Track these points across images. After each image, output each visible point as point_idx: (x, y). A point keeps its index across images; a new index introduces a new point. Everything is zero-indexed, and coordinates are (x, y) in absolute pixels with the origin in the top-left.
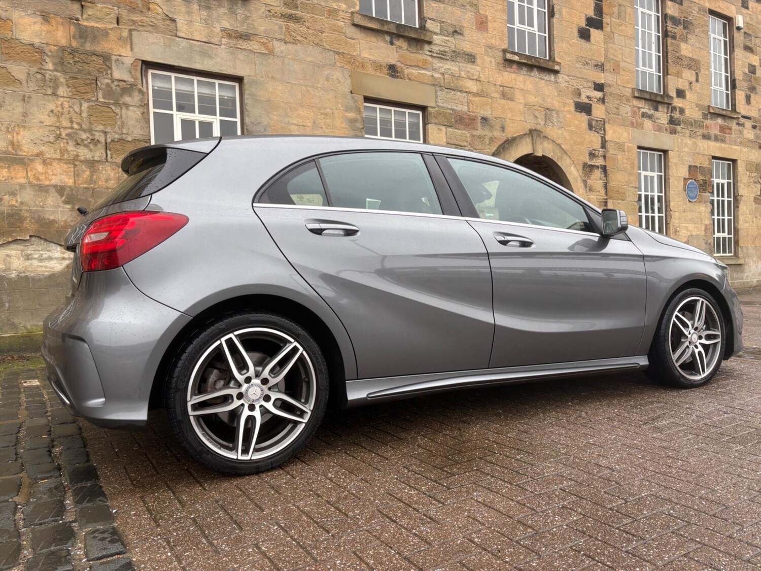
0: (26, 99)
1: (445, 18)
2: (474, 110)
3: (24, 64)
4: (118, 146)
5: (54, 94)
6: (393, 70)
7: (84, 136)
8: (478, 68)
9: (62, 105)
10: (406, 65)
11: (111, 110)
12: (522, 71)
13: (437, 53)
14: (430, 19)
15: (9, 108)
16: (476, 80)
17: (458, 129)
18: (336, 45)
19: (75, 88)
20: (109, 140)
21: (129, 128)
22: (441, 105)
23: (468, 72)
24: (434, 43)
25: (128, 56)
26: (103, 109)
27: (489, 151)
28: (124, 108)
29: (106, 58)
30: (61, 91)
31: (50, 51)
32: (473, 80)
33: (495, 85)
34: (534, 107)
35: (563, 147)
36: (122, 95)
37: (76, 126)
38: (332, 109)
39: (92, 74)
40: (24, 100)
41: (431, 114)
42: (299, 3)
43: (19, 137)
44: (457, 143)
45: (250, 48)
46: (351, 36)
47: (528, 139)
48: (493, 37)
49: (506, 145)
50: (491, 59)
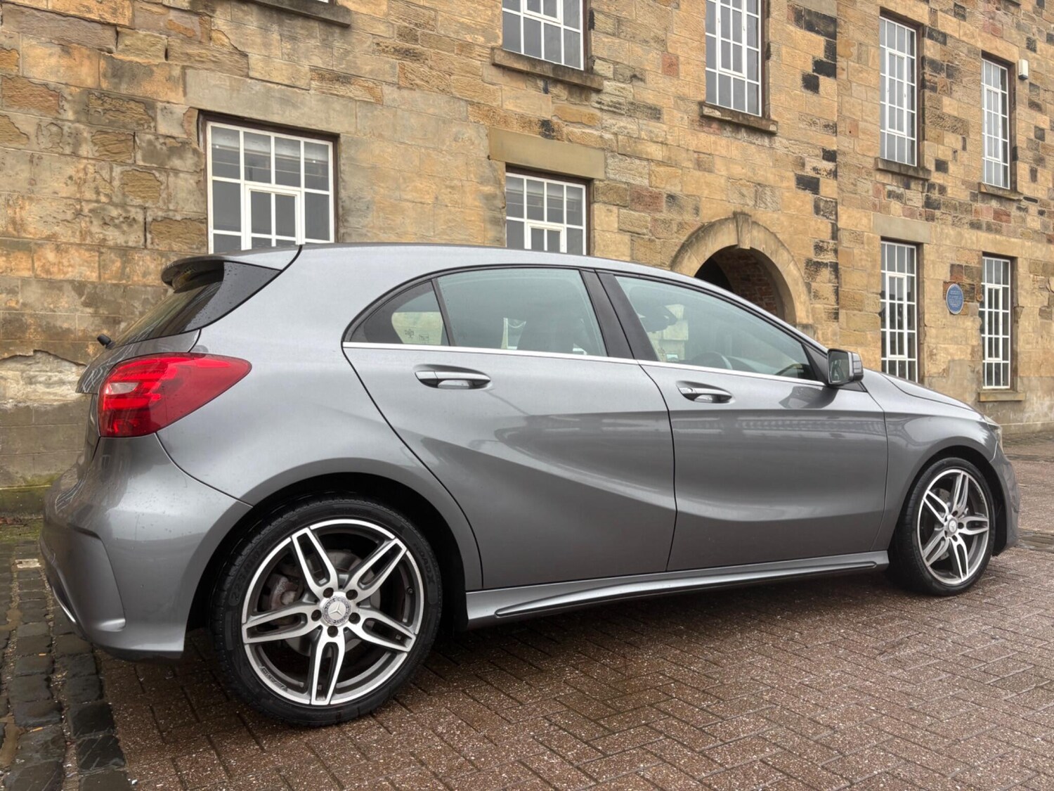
0: (35, 160)
1: (621, 58)
2: (657, 185)
3: (33, 111)
4: (162, 228)
5: (75, 154)
6: (547, 128)
7: (115, 212)
8: (664, 126)
9: (84, 169)
10: (566, 121)
11: (153, 178)
12: (725, 132)
13: (608, 106)
14: (600, 58)
15: (11, 173)
16: (662, 143)
17: (634, 210)
18: (469, 93)
19: (104, 146)
20: (149, 219)
21: (177, 203)
22: (612, 176)
23: (651, 131)
24: (604, 91)
25: (180, 103)
26: (142, 175)
27: (677, 240)
28: (172, 174)
29: (148, 105)
30: (85, 150)
31: (71, 94)
32: (658, 142)
33: (688, 150)
34: (741, 182)
35: (778, 236)
36: (169, 157)
37: (103, 199)
38: (461, 180)
39: (129, 127)
40: (31, 161)
41: (597, 189)
42: (419, 33)
43: (24, 213)
44: (632, 229)
45: (351, 95)
46: (489, 80)
47: (730, 226)
48: (686, 84)
49: (701, 234)
50: (682, 115)
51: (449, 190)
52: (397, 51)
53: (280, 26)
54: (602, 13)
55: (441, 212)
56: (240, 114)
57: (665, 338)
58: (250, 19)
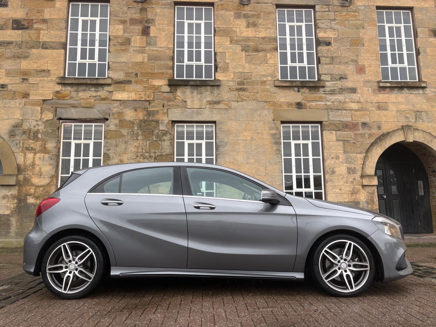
0: (127, 142)
1: (334, 72)
2: (356, 119)
3: (127, 129)
4: (160, 158)
5: (137, 139)
6: (299, 105)
7: (147, 155)
8: (358, 95)
10: (308, 101)
11: (158, 143)
12: (394, 91)
13: (329, 92)
14: (323, 74)
15: (120, 146)
16: (357, 102)
17: (344, 131)
18: (265, 98)
19: (145, 136)
20: (156, 156)
21: (164, 150)
22: (332, 119)
23: (351, 98)
24: (326, 86)
25: (166, 119)
26: (155, 143)
27: (369, 142)
28: (163, 141)
29: (157, 122)
30: (140, 138)
31: (136, 122)
32: (355, 102)
33: (372, 103)
34: (406, 112)
35: (432, 134)
36: (162, 136)
37: (144, 151)
38: (262, 130)
39: (152, 129)
40: (125, 143)
41: (325, 125)
42: (245, 82)
44: (344, 139)
45: (220, 107)
46: (274, 92)
47: (400, 132)
48: (370, 76)
49: (382, 138)
50: (368, 89)
51: (257, 134)
52: (237, 89)
53: (197, 90)
54: (324, 57)
55: (254, 142)
56: (184, 120)
57: (364, 184)
58: (188, 90)
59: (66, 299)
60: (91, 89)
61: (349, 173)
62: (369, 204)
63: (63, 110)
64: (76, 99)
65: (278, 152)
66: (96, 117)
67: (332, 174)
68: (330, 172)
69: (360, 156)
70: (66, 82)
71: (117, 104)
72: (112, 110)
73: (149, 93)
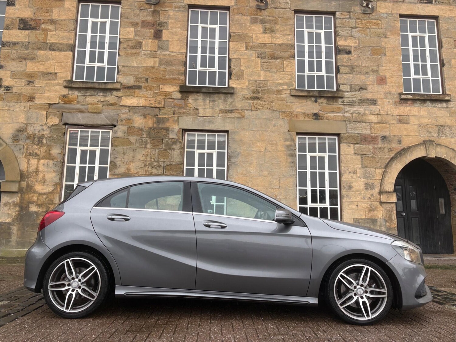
1: (353, 82)
2: (375, 133)
3: (135, 136)
4: (169, 167)
5: (145, 147)
6: (316, 116)
7: (155, 164)
8: (379, 107)
9: (148, 152)
10: (326, 112)
11: (167, 152)
12: (416, 104)
13: (348, 103)
14: (342, 84)
15: (128, 155)
16: (377, 114)
17: (363, 145)
18: (280, 108)
19: (154, 144)
20: (165, 165)
21: (174, 159)
22: (350, 131)
23: (371, 110)
24: (345, 97)
25: (176, 128)
26: (164, 152)
27: (388, 156)
28: (173, 150)
29: (167, 130)
30: (149, 146)
31: (145, 130)
32: (375, 114)
33: (393, 115)
34: (428, 126)
36: (172, 145)
37: (152, 160)
38: (276, 141)
39: (161, 137)
40: (134, 151)
41: (343, 137)
42: (260, 90)
43: (130, 166)
44: (362, 153)
45: (233, 116)
46: (290, 102)
47: (421, 147)
48: (391, 87)
49: (402, 152)
50: (389, 101)
51: (271, 145)
52: (251, 98)
53: (209, 98)
54: (343, 66)
55: (267, 154)
56: (195, 128)
57: (382, 201)
58: (200, 98)
59: (68, 318)
60: (99, 94)
61: (367, 189)
62: (387, 221)
63: (69, 115)
64: (83, 103)
65: (292, 165)
66: (104, 123)
67: (349, 189)
68: (346, 187)
69: (379, 171)
70: (73, 86)
71: (125, 110)
72: (120, 116)
73: (159, 99)
